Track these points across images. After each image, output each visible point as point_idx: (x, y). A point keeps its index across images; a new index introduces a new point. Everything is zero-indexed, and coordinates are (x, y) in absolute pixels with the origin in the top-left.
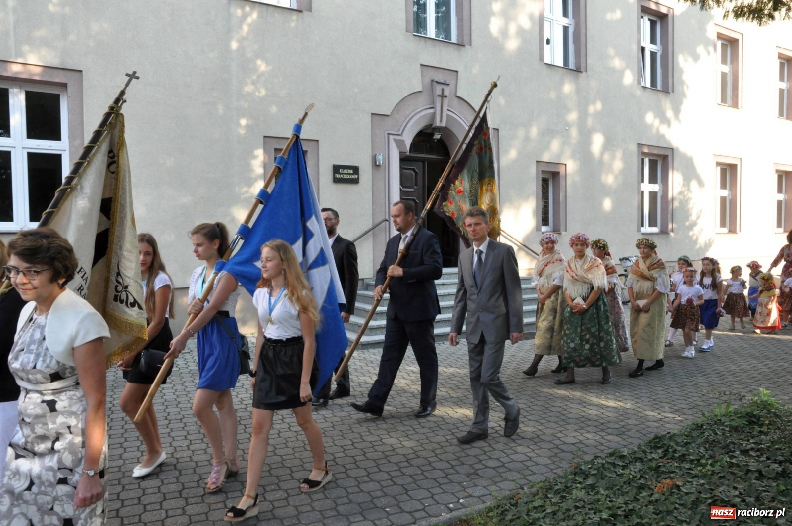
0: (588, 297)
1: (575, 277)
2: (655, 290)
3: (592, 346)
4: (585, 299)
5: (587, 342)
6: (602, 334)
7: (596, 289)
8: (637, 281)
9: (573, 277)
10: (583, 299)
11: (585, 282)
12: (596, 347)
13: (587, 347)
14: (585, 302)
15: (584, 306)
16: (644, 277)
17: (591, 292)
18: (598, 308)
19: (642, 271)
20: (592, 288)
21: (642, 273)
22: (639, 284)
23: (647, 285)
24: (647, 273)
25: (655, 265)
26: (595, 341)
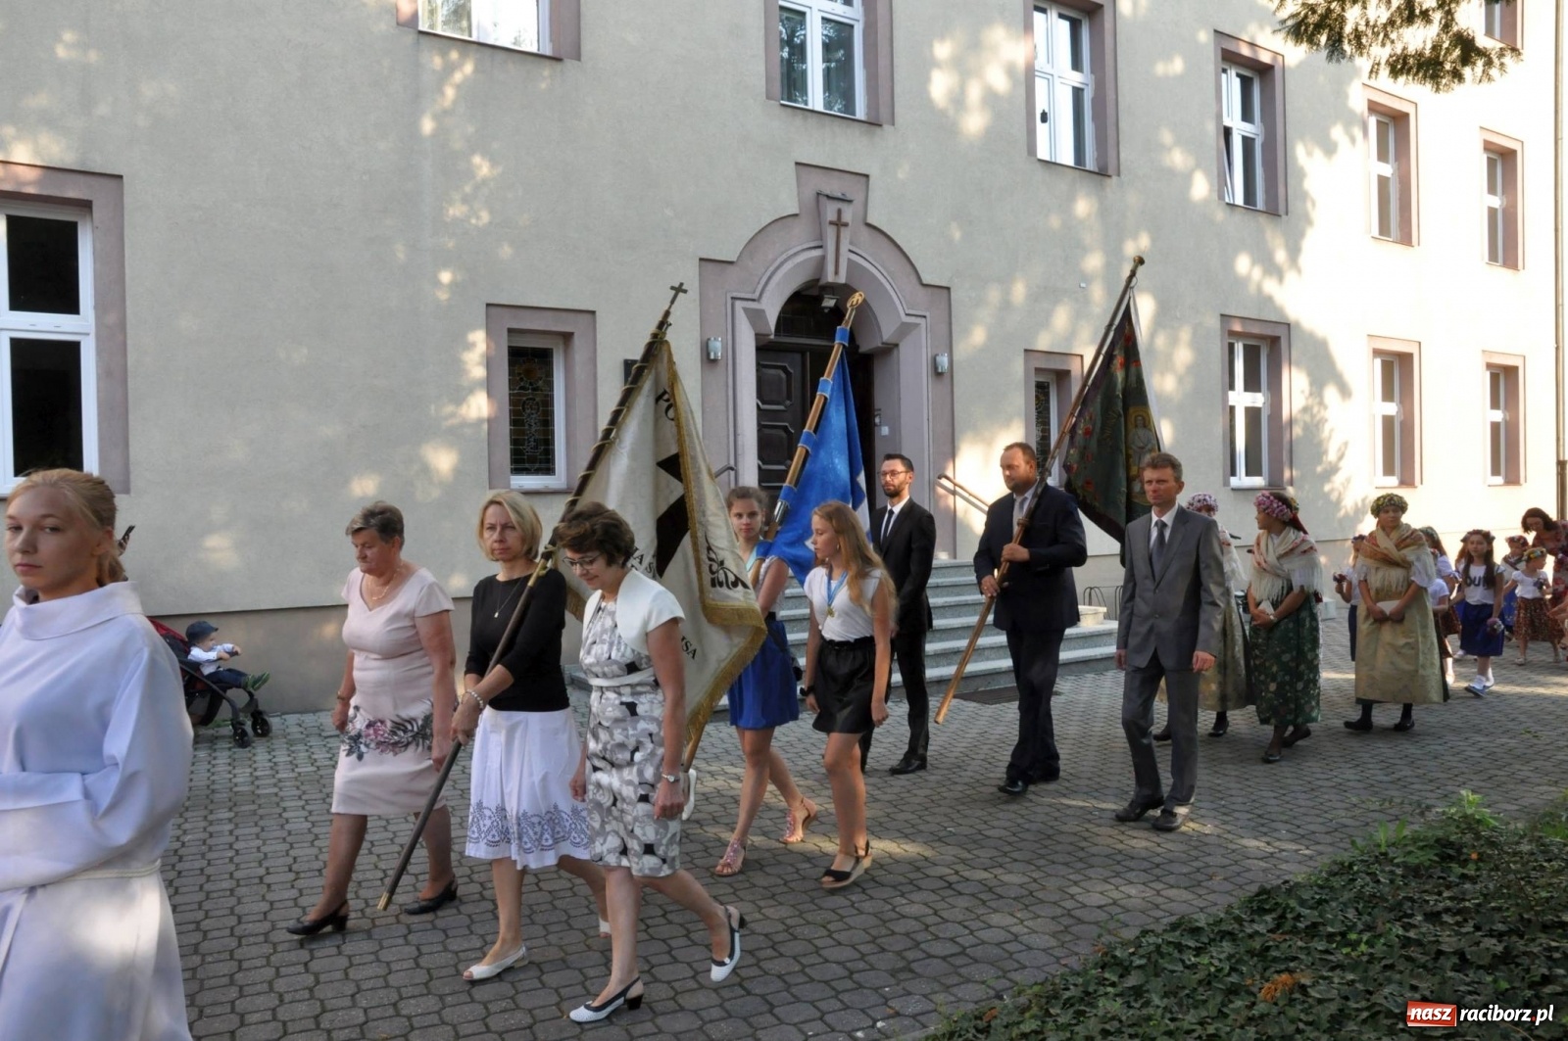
0: (1282, 602)
1: (1263, 564)
2: (1410, 583)
3: (1280, 686)
4: (1275, 605)
5: (1274, 679)
6: (1302, 667)
7: (1296, 589)
8: (1377, 569)
9: (1259, 564)
10: (1273, 604)
11: (1278, 576)
12: (1287, 688)
13: (1273, 687)
14: (1275, 609)
15: (1272, 617)
16: (1388, 561)
17: (1288, 593)
18: (1299, 623)
19: (1385, 552)
20: (1290, 588)
21: (1386, 555)
22: (1380, 574)
23: (1395, 575)
24: (1395, 554)
25: (1408, 541)
26: (1287, 678)
